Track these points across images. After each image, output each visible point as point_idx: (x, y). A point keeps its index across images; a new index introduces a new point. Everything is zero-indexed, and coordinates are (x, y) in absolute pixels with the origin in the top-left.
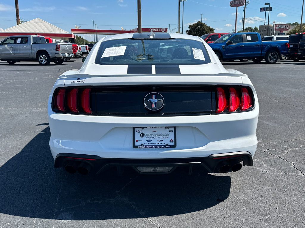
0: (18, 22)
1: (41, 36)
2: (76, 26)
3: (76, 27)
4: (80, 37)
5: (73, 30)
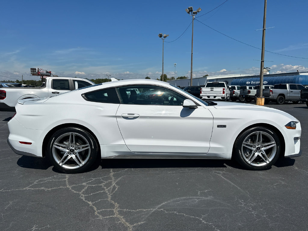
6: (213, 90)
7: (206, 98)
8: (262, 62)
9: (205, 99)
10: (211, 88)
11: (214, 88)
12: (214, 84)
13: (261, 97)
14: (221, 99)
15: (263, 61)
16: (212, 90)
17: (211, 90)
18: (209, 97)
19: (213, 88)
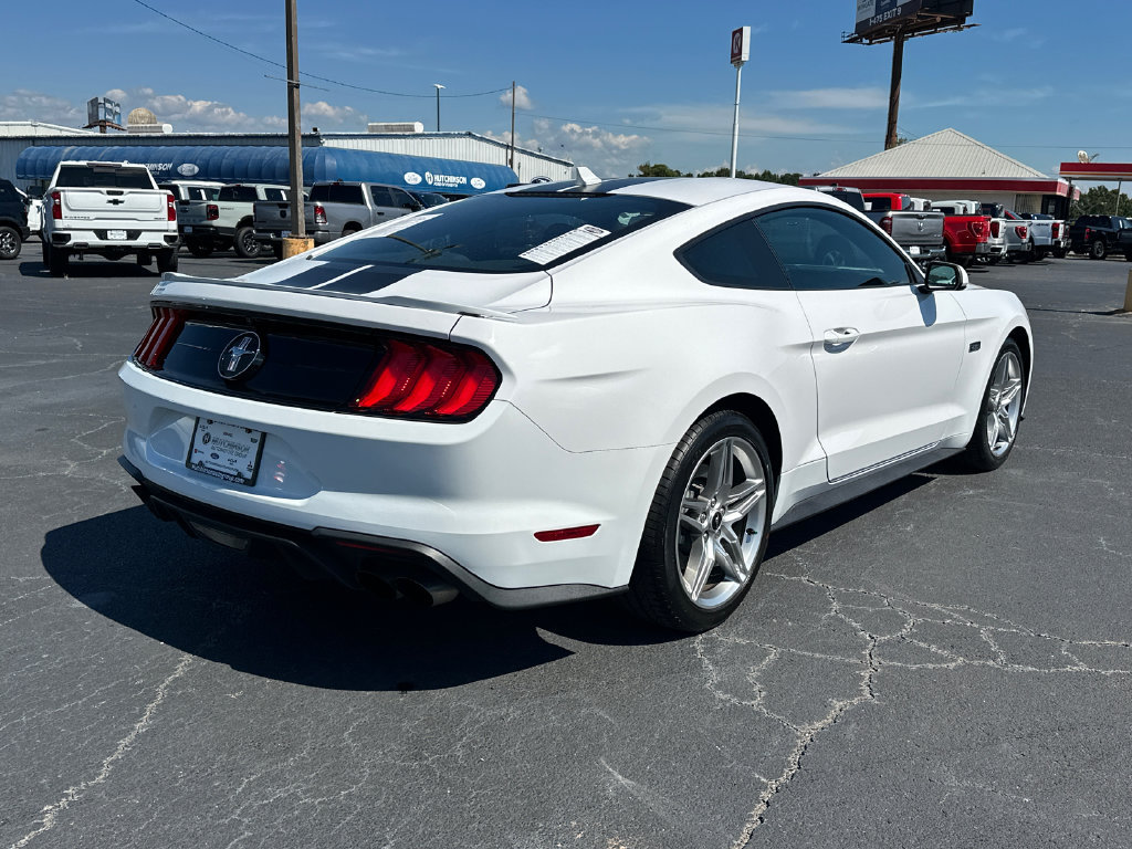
0: (890, 141)
1: (848, 189)
2: (1082, 152)
3: (1082, 155)
4: (1116, 192)
5: (1066, 167)
6: (122, 202)
7: (93, 240)
8: (292, 88)
9: (86, 245)
10: (109, 193)
11: (125, 190)
12: (96, 170)
13: (301, 235)
14: (165, 244)
15: (297, 86)
16: (116, 202)
17: (110, 202)
18: (102, 234)
19: (121, 193)
